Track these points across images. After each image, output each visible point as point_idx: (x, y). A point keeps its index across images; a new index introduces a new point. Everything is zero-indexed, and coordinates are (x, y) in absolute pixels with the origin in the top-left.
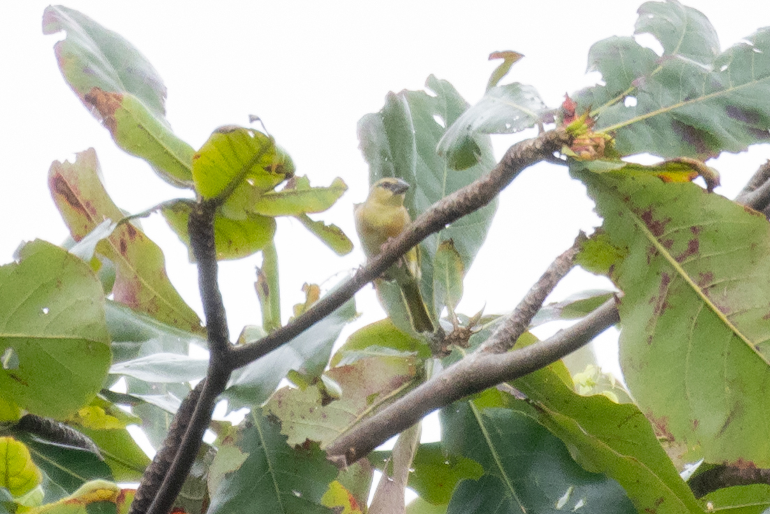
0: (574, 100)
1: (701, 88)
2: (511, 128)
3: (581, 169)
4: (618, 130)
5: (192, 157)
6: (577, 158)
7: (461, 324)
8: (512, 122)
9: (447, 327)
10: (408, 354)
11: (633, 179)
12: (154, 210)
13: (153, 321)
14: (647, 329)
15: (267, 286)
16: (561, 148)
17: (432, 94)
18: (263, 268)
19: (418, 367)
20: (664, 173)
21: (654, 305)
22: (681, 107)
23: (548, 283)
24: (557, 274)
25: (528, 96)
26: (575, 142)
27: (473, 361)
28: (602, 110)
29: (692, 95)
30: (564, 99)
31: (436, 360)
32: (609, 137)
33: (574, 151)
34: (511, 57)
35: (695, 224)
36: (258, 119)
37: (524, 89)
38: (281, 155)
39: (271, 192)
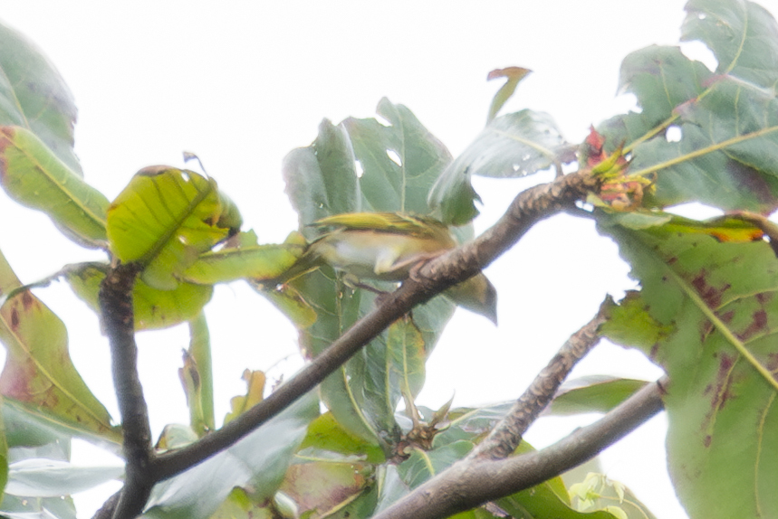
0: (601, 132)
1: (762, 118)
2: (520, 170)
3: (612, 224)
4: (659, 171)
5: (104, 210)
6: (607, 209)
7: (423, 420)
8: (520, 162)
9: (405, 423)
10: (354, 458)
11: (680, 235)
12: (55, 277)
13: (50, 419)
14: (704, 426)
15: (196, 374)
16: (585, 195)
17: (385, 123)
18: (190, 350)
19: (368, 474)
20: (720, 231)
21: (711, 395)
22: (736, 141)
23: (561, 368)
24: (572, 356)
25: (541, 128)
26: (604, 188)
27: (464, 469)
28: (636, 146)
29: (752, 128)
30: (588, 133)
31: (390, 466)
32: (648, 181)
33: (603, 199)
34: (515, 75)
35: (761, 291)
36: (195, 157)
37: (535, 118)
38: (224, 203)
39: (209, 253)
